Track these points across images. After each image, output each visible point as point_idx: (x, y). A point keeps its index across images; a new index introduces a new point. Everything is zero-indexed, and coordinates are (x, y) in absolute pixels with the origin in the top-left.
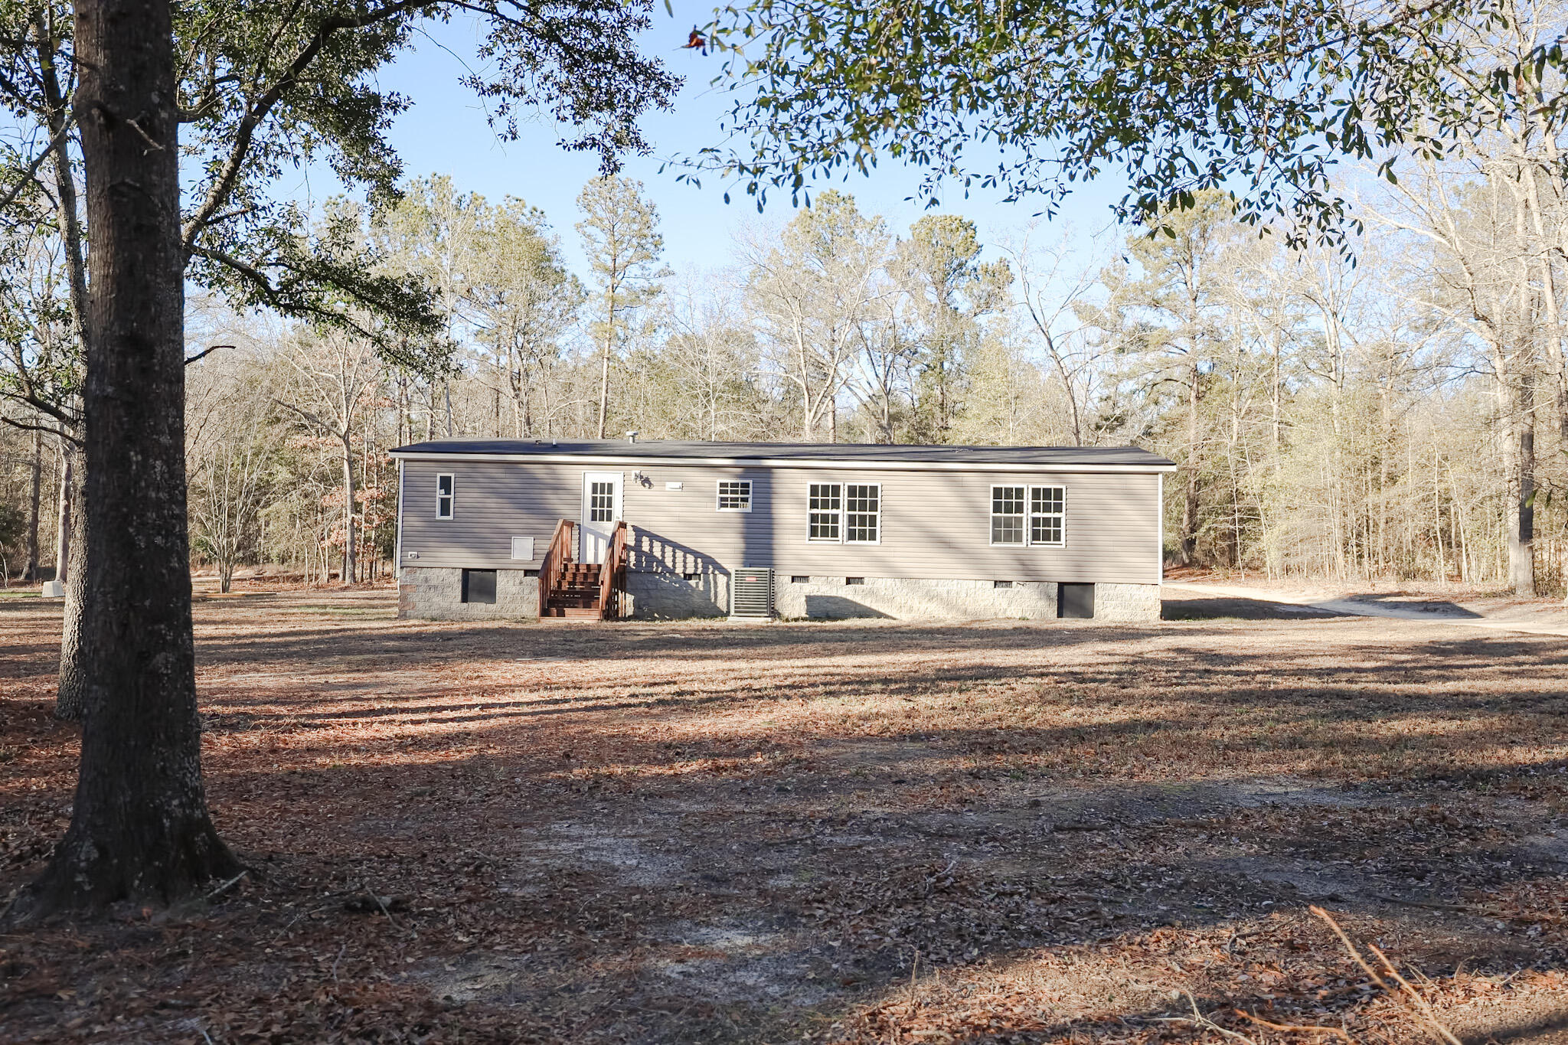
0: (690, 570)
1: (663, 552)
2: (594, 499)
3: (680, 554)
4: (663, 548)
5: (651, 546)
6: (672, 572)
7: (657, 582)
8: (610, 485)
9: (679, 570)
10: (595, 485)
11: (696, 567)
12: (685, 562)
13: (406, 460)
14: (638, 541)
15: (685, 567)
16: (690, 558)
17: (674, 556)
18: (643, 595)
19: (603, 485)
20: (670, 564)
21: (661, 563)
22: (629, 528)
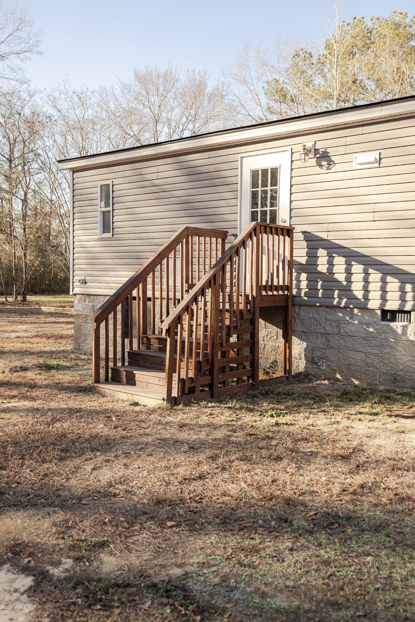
0: (393, 305)
1: (349, 273)
2: (254, 195)
3: (375, 276)
4: (349, 265)
5: (331, 264)
6: (364, 308)
7: (338, 323)
8: (275, 172)
9: (374, 304)
10: (255, 174)
11: (403, 300)
12: (384, 290)
13: (75, 171)
14: (312, 256)
15: (384, 299)
16: (393, 284)
17: (366, 281)
18: (320, 342)
19: (265, 172)
20: (359, 294)
21: (346, 290)
22: (298, 236)
